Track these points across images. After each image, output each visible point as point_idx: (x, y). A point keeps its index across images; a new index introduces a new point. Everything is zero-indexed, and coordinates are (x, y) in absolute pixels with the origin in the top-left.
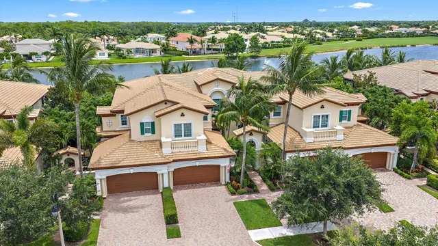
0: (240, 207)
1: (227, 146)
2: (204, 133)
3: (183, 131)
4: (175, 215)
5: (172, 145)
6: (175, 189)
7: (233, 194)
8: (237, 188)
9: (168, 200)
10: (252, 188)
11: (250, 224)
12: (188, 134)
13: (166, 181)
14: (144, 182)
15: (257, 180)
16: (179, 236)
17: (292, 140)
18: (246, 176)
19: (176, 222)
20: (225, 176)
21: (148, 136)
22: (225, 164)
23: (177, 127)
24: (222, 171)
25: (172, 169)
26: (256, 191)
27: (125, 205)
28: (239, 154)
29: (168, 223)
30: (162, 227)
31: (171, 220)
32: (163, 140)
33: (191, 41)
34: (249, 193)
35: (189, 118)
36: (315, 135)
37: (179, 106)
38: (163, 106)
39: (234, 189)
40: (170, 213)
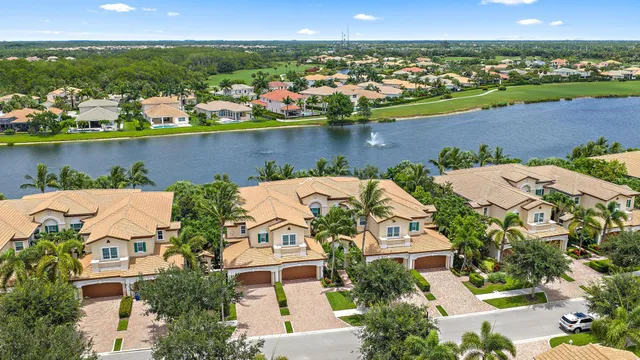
0: (330, 297)
1: (322, 250)
2: (305, 241)
3: (289, 240)
4: (285, 301)
5: (282, 251)
6: (283, 284)
7: (326, 287)
8: (328, 283)
9: (279, 292)
10: (340, 282)
11: (335, 307)
12: (293, 243)
13: (277, 277)
14: (262, 278)
15: (345, 276)
16: (288, 314)
17: (371, 246)
18: (336, 273)
19: (286, 305)
20: (320, 274)
21: (263, 243)
22: (320, 265)
23: (285, 238)
24: (318, 270)
25: (281, 269)
26: (343, 285)
27: (250, 294)
28: (331, 256)
29: (281, 306)
30: (277, 309)
31: (283, 304)
32: (275, 247)
33: (288, 102)
34: (337, 286)
35: (294, 231)
36: (388, 243)
37: (286, 222)
38: (275, 222)
39: (327, 284)
40: (282, 299)
